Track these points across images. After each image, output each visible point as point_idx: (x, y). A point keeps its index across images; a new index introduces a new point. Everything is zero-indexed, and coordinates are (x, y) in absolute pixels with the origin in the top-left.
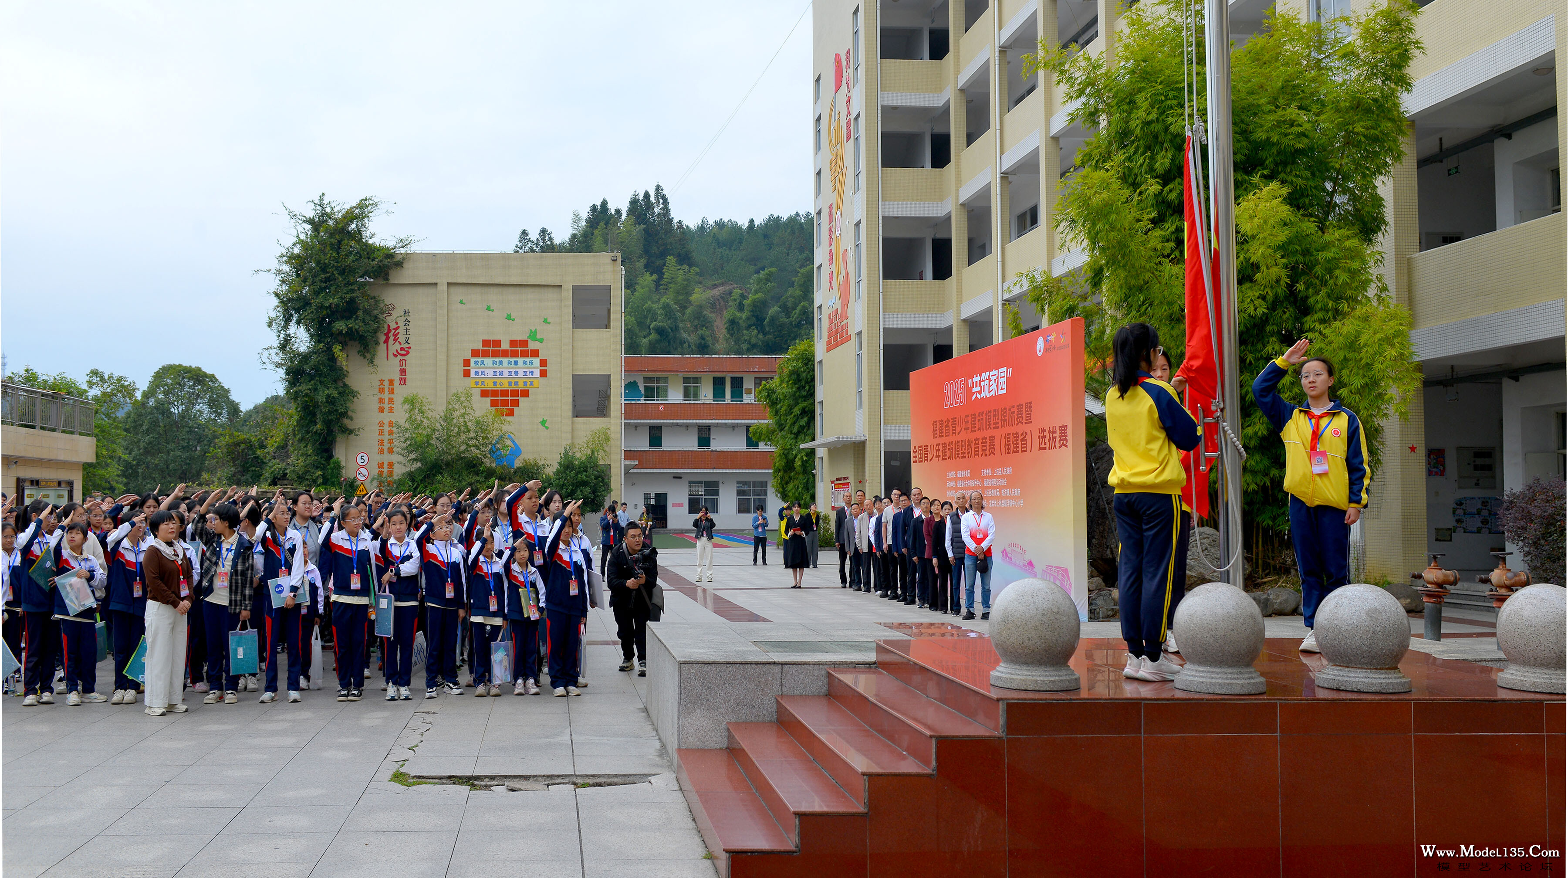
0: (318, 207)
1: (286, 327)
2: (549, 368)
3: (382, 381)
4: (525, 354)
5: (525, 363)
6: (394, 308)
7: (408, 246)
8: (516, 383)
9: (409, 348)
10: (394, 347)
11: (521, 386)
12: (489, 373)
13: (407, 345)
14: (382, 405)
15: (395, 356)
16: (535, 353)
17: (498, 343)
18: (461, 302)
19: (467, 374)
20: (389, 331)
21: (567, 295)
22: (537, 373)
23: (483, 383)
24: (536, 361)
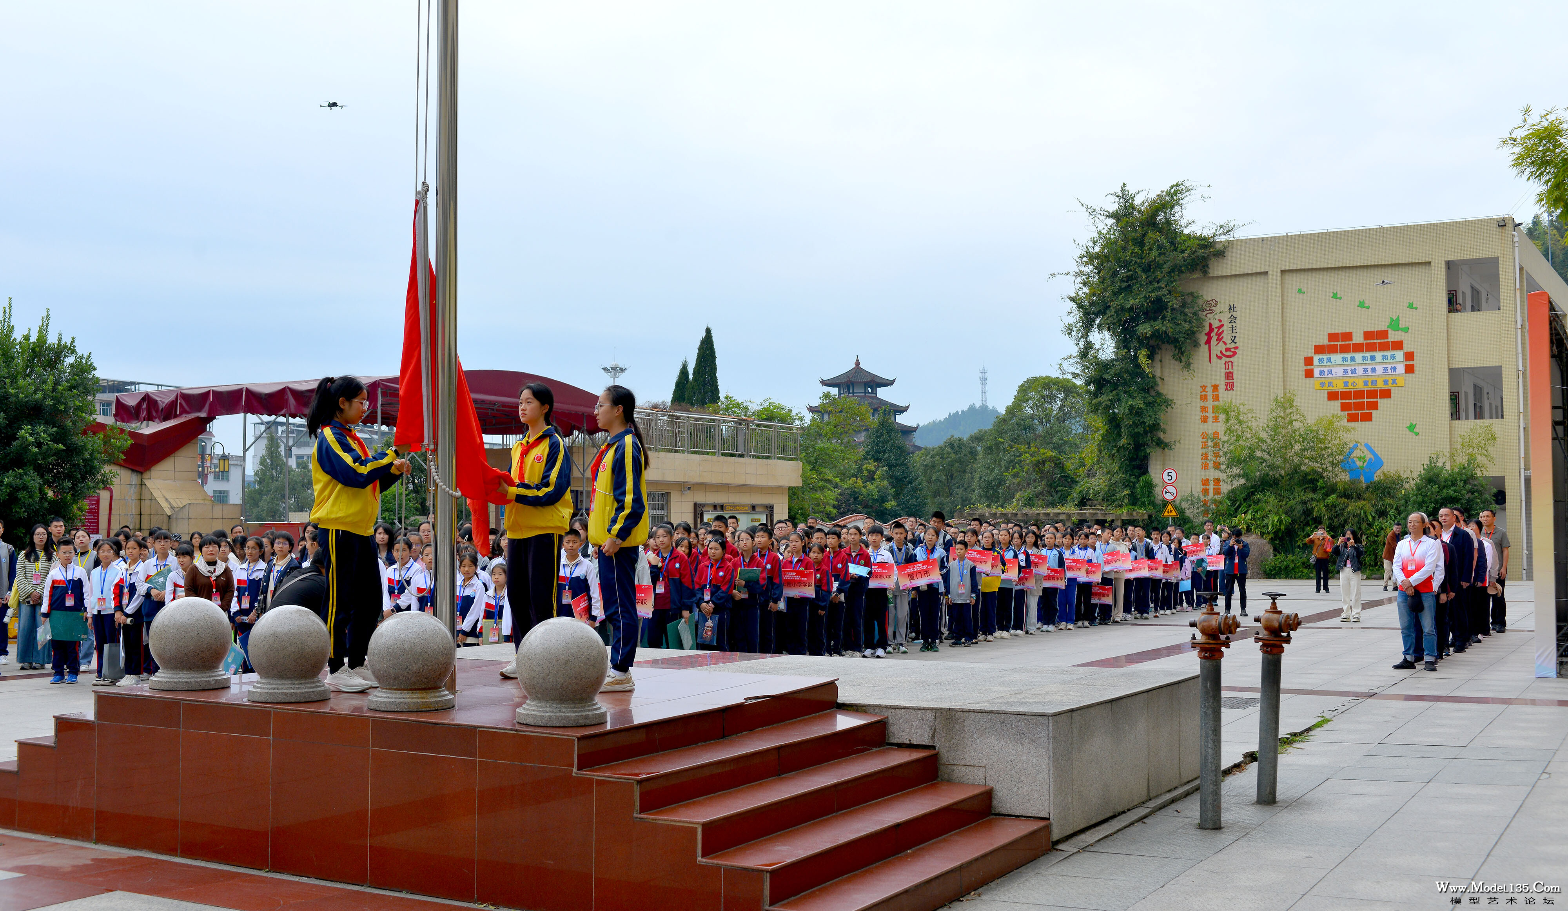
0: (1122, 200)
1: (1085, 336)
2: (1416, 363)
3: (1204, 387)
4: (1384, 347)
5: (1384, 357)
6: (1216, 305)
7: (1231, 233)
8: (1374, 382)
9: (1237, 348)
10: (1217, 348)
11: (1380, 385)
12: (1338, 371)
13: (1233, 345)
14: (1205, 414)
15: (1220, 358)
16: (1398, 345)
17: (1348, 336)
18: (1300, 291)
19: (1309, 374)
20: (1211, 330)
21: (1439, 275)
22: (1401, 369)
23: (1330, 384)
24: (1400, 355)
